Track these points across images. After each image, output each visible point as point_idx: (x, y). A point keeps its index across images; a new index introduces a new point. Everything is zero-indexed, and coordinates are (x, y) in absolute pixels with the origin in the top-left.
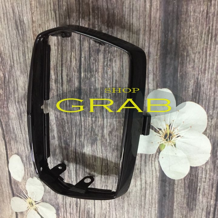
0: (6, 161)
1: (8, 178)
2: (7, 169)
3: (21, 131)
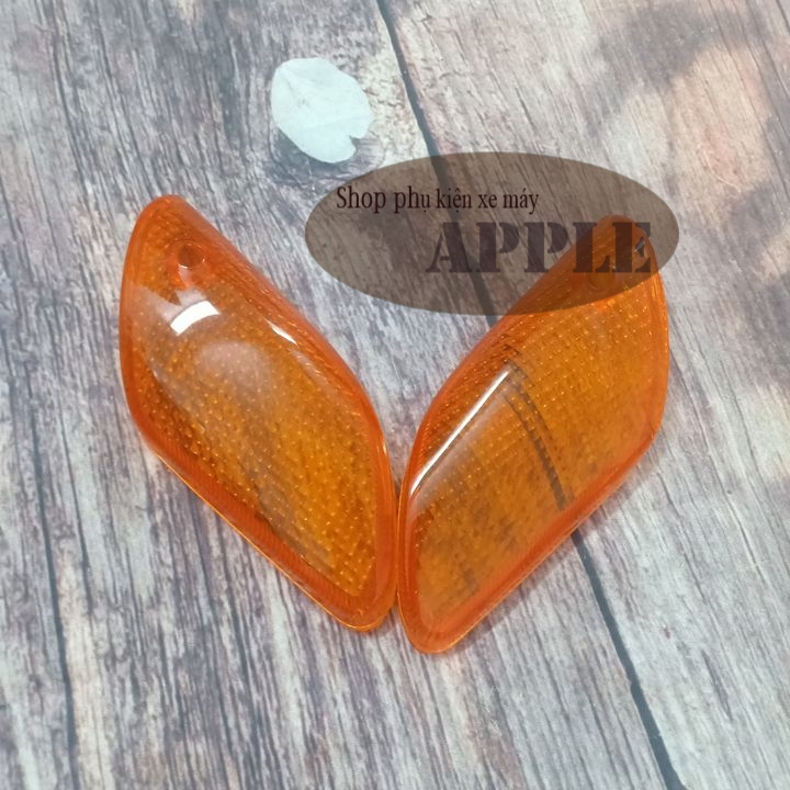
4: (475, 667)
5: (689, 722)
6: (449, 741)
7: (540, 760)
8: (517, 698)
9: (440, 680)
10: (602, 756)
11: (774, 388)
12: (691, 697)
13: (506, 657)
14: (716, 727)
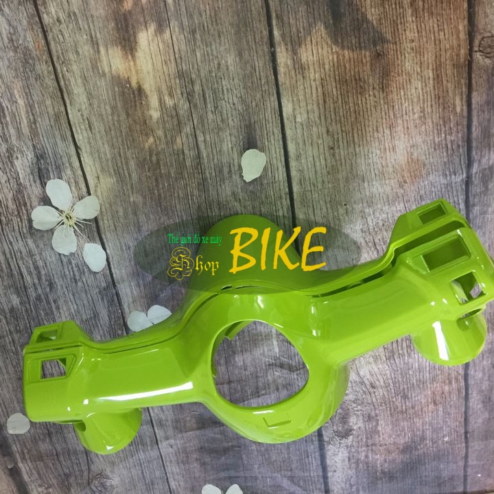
0: (111, 259)
1: (105, 240)
2: (108, 251)
3: (93, 300)
4: (29, 110)
5: (82, 133)
6: (22, 126)
7: (44, 135)
8: (39, 120)
9: (20, 112)
10: (59, 136)
11: (119, 47)
12: (83, 127)
13: (37, 110)
14: (88, 135)
